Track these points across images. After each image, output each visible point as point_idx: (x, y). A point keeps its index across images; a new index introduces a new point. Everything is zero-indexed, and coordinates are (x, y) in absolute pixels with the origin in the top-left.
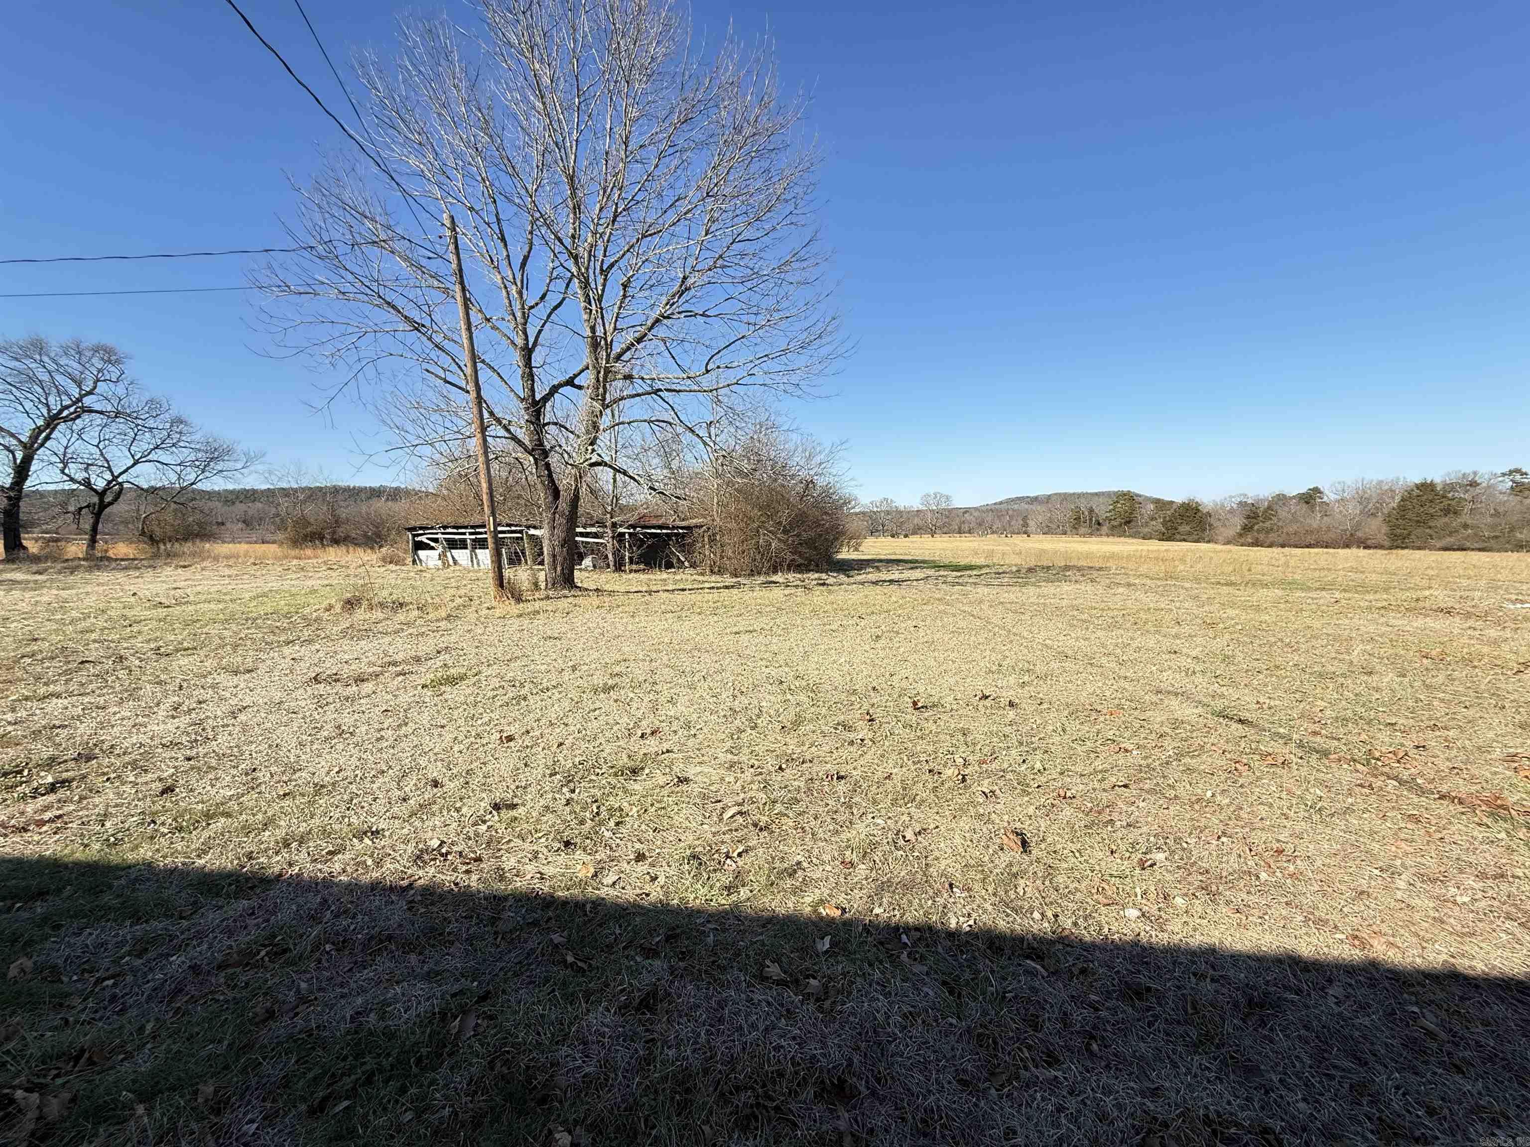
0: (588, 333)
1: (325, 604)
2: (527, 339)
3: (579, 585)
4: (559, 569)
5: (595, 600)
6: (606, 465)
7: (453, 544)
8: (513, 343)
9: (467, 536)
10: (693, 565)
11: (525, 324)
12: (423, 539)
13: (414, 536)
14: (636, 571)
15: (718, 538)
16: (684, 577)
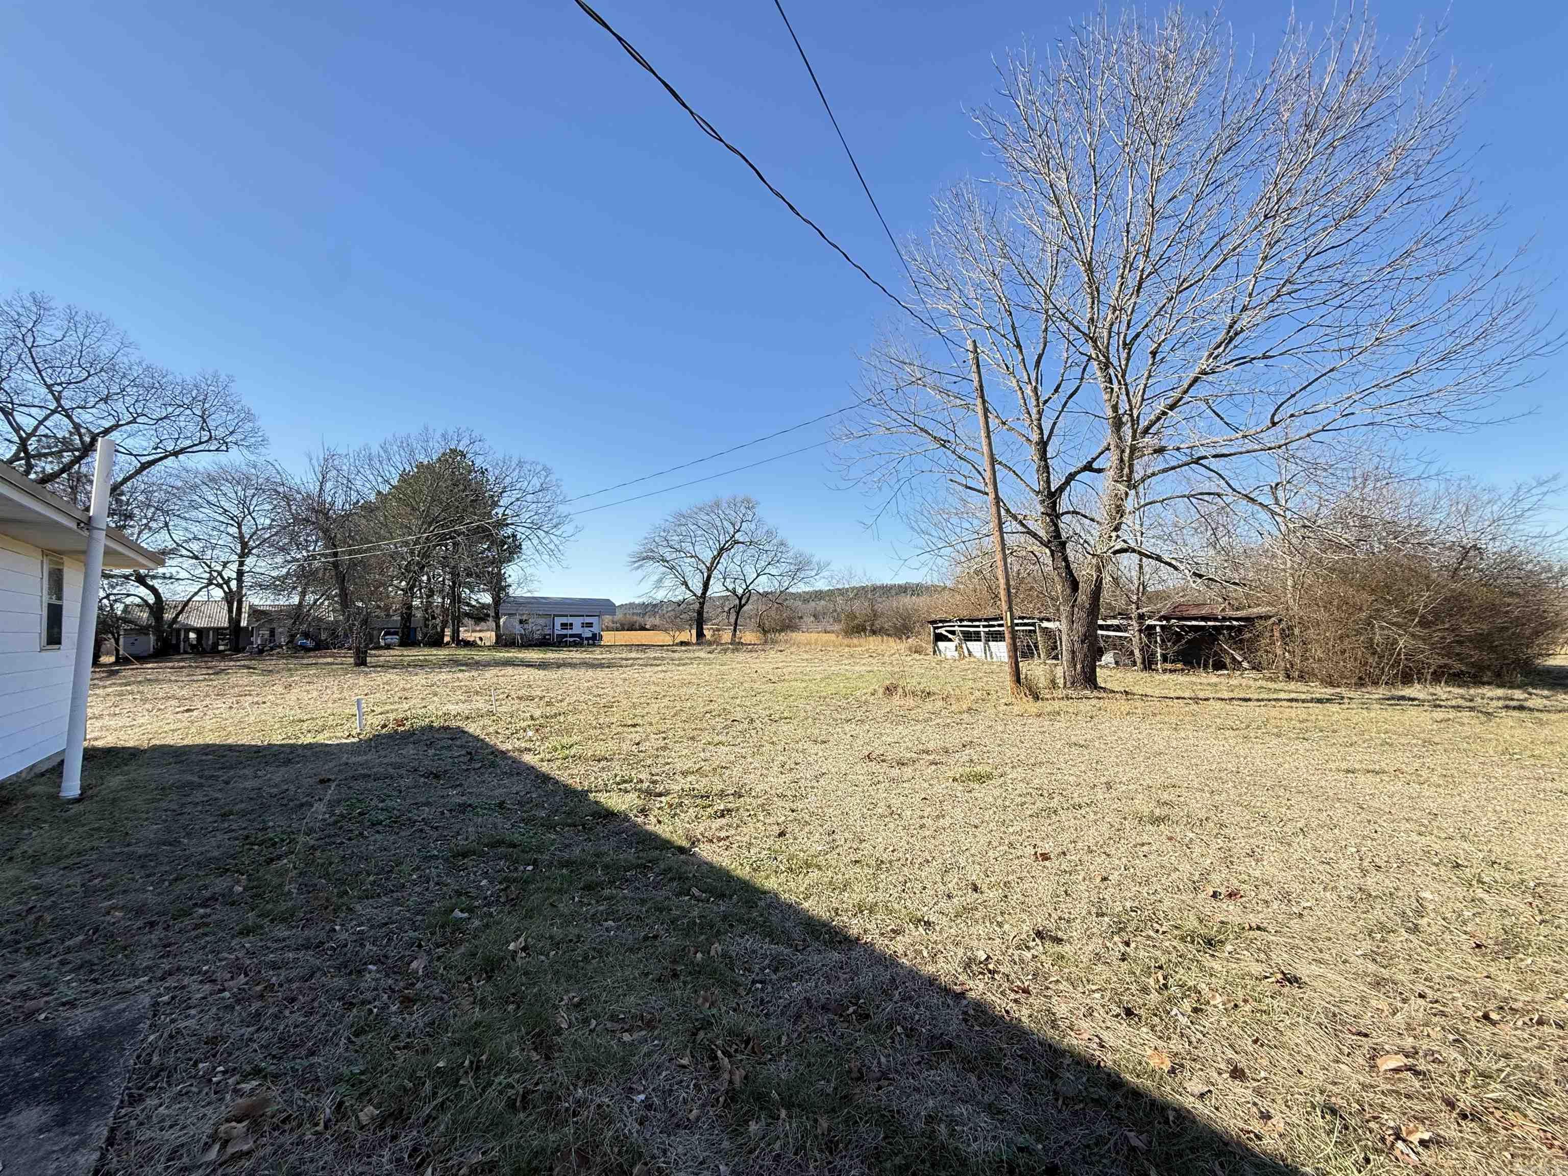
0: (1110, 413)
1: (870, 690)
2: (1042, 433)
3: (1103, 685)
4: (1078, 667)
5: (1125, 706)
6: (1134, 551)
7: (969, 637)
8: (1028, 440)
9: (981, 629)
10: (1256, 668)
11: (1039, 420)
12: (942, 631)
13: (935, 628)
14: (1171, 671)
15: (1297, 631)
16: (1244, 682)
